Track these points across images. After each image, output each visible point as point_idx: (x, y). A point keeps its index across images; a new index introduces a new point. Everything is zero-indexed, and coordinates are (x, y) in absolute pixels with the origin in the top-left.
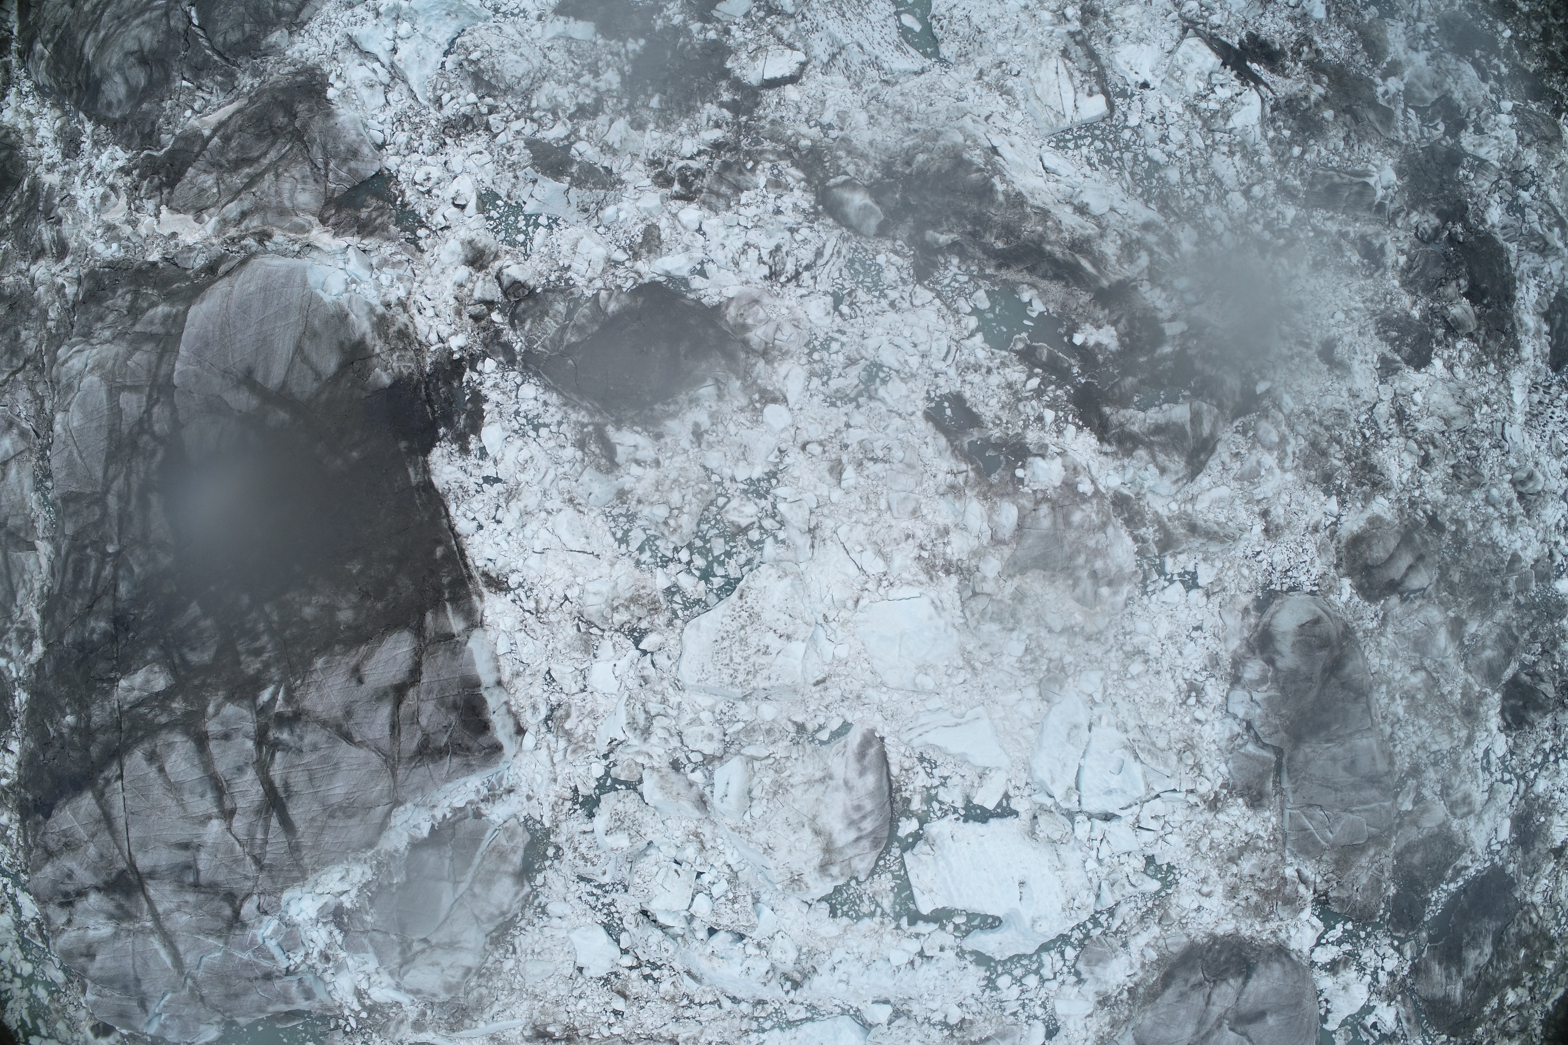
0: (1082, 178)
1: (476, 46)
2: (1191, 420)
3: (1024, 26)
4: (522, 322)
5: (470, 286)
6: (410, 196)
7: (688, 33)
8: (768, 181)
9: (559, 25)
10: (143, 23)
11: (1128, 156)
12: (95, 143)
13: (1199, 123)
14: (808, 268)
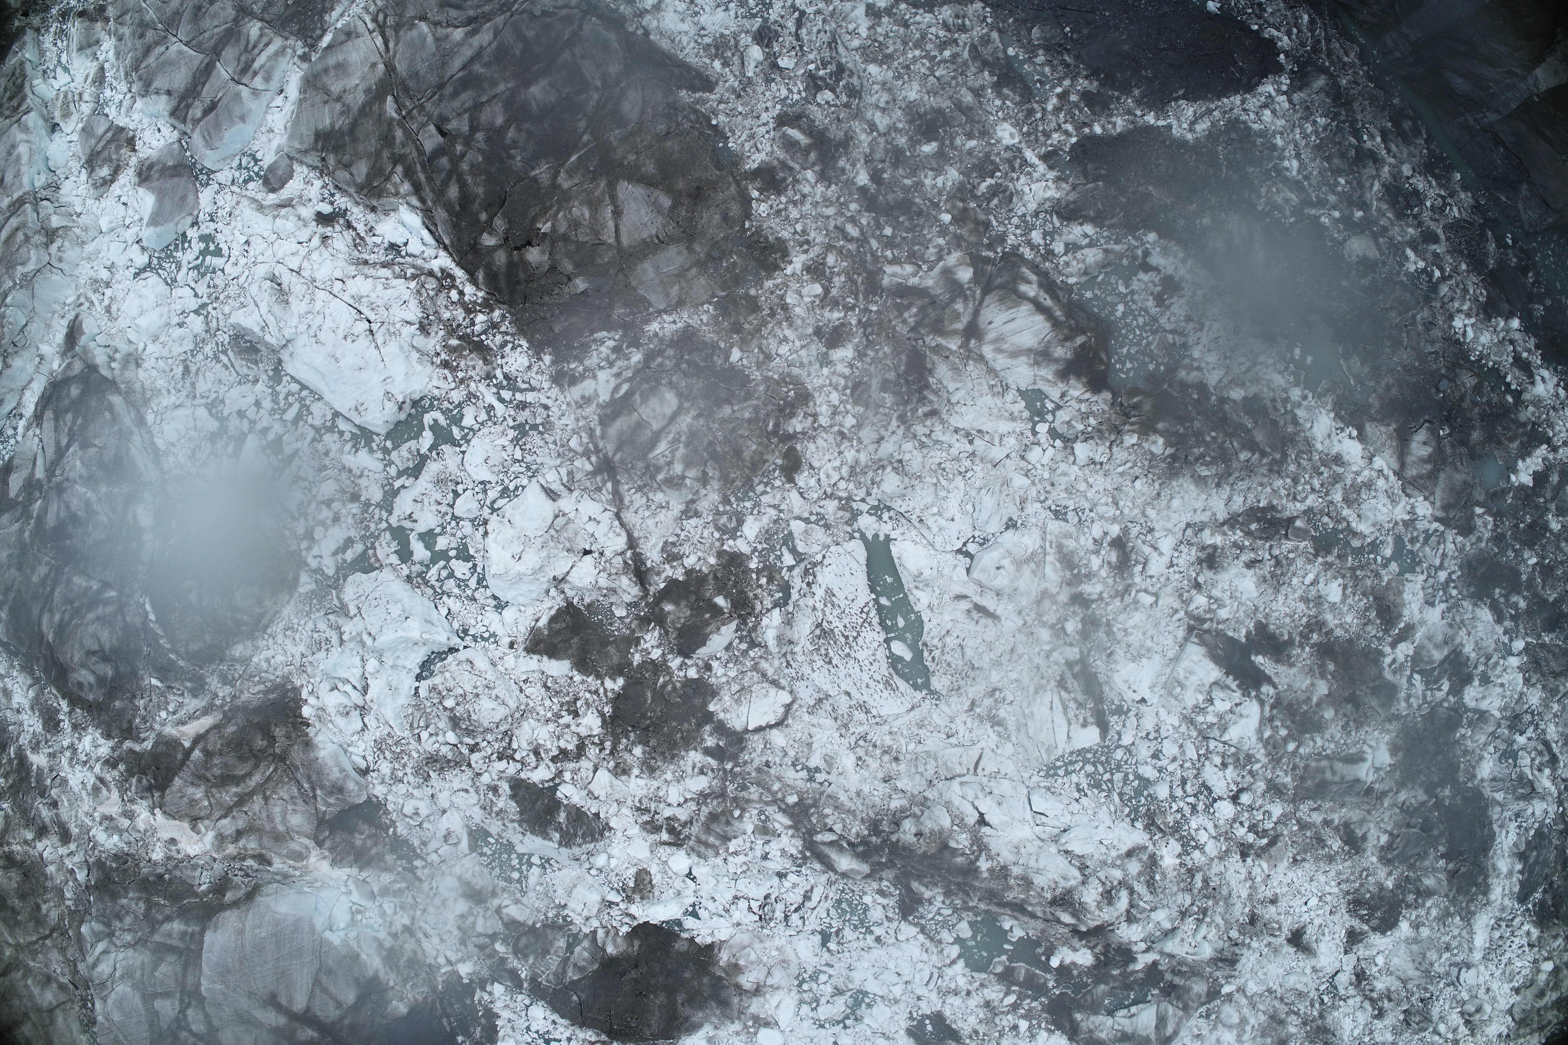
0: (1069, 817)
1: (449, 690)
2: (1157, 1027)
3: (1020, 650)
4: (526, 956)
5: (471, 919)
6: (401, 830)
7: (668, 671)
8: (756, 826)
9: (533, 663)
10: (98, 619)
11: (1118, 777)
12: (75, 727)
13: (1194, 734)
14: (796, 910)
